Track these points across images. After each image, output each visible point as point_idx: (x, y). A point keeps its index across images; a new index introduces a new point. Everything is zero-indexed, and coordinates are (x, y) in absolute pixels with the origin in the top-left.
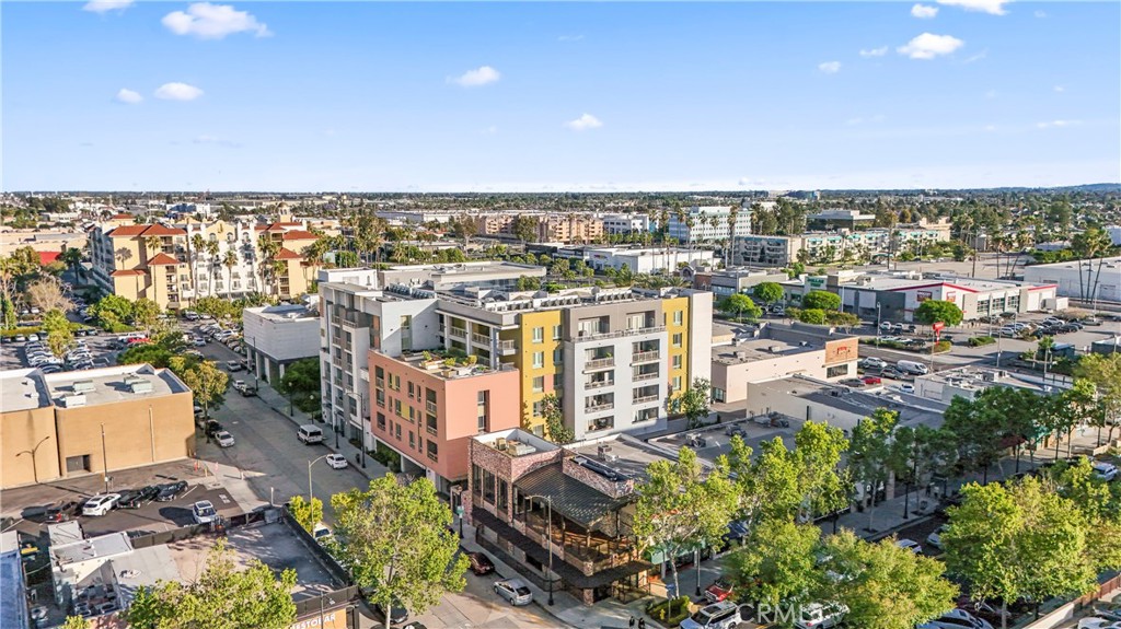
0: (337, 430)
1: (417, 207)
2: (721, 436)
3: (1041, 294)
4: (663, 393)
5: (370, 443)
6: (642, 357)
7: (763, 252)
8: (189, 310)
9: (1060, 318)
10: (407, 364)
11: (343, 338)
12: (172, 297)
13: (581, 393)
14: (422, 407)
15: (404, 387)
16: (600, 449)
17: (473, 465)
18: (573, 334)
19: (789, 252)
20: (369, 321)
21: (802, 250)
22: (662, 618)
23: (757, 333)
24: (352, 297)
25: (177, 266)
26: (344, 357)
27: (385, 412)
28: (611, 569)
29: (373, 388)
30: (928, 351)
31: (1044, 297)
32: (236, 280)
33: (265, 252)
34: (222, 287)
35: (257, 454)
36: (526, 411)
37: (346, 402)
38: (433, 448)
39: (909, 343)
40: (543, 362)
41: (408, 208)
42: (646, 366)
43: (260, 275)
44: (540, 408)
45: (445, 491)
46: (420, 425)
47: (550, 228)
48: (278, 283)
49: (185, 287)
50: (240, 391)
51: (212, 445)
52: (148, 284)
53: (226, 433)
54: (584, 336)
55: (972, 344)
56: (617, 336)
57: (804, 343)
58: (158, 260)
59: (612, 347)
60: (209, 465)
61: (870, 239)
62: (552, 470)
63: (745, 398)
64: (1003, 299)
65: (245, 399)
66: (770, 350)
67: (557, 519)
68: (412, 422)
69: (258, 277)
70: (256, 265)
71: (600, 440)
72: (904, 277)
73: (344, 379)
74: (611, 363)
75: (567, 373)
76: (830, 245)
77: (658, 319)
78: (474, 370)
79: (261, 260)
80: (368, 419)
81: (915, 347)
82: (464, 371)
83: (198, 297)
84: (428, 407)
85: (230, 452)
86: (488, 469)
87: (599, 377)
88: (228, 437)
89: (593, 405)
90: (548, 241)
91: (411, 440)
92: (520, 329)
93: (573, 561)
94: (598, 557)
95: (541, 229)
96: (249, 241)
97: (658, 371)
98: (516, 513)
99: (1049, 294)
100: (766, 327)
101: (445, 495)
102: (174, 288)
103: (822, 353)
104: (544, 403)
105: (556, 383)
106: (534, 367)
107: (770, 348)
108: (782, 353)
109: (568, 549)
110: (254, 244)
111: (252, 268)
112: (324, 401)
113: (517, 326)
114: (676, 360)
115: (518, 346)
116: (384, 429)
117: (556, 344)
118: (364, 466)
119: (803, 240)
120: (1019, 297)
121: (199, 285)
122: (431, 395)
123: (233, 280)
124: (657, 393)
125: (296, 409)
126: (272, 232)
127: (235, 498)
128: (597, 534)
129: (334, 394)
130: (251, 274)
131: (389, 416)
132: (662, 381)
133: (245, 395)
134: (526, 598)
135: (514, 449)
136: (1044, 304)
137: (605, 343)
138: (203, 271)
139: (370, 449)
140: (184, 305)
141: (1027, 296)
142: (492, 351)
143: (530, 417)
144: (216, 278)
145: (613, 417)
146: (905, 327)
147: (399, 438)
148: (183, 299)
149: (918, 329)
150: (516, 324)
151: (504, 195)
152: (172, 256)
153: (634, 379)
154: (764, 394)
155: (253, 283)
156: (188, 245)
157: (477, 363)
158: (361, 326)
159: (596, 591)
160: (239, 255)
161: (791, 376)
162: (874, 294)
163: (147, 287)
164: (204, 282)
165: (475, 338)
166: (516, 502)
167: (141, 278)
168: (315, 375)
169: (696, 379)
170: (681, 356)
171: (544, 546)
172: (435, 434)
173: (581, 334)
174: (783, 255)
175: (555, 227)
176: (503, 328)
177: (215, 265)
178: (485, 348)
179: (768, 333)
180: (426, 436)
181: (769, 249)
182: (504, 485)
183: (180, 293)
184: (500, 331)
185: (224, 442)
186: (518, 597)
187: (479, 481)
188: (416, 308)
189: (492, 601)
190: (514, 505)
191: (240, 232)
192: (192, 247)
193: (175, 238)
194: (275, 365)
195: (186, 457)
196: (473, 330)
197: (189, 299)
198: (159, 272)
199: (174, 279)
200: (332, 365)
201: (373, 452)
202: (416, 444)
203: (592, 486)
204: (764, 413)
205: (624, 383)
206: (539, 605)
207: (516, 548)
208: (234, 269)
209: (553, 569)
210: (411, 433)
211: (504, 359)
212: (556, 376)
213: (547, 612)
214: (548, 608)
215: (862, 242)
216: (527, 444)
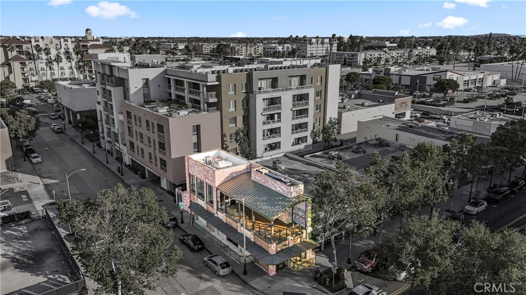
0: (109, 153)
1: (169, 42)
2: (349, 153)
3: (493, 77)
4: (310, 128)
5: (127, 159)
6: (298, 104)
7: (345, 60)
8: (35, 87)
9: (505, 89)
10: (148, 110)
11: (107, 94)
12: (25, 80)
13: (261, 127)
14: (155, 136)
15: (144, 124)
16: (274, 163)
17: (190, 174)
18: (255, 89)
19: (358, 60)
20: (122, 83)
21: (365, 59)
22: (327, 284)
23: (353, 96)
24: (111, 67)
25: (27, 63)
26: (109, 107)
27: (134, 140)
28: (289, 248)
29: (126, 125)
30: (443, 105)
31: (494, 79)
32: (62, 71)
33: (77, 55)
34: (54, 75)
35: (54, 168)
36: (225, 139)
37: (112, 135)
38: (163, 163)
39: (432, 101)
40: (235, 107)
41: (165, 42)
42: (300, 110)
43: (76, 68)
44: (234, 137)
45: (172, 191)
46: (155, 149)
47: (236, 49)
48: (87, 73)
49: (33, 75)
50: (53, 130)
51: (27, 163)
52: (10, 72)
53: (37, 155)
54: (262, 91)
55: (465, 101)
56: (283, 90)
57: (381, 101)
58: (15, 59)
59: (280, 98)
60: (20, 175)
61: (398, 54)
62: (245, 177)
63: (356, 130)
64: (476, 80)
65: (57, 135)
66: (363, 105)
67: (249, 212)
68: (150, 146)
69: (75, 70)
70: (73, 63)
71: (274, 157)
72: (422, 70)
73: (110, 121)
74: (279, 108)
75: (251, 115)
76: (379, 56)
77: (308, 80)
78: (190, 112)
79: (76, 60)
80: (125, 145)
81: (435, 103)
82: (183, 113)
83: (40, 80)
84: (159, 136)
85: (38, 166)
86: (199, 176)
87: (271, 117)
88: (37, 157)
89: (267, 135)
90: (235, 55)
91: (150, 158)
92: (219, 86)
93: (261, 243)
94: (280, 240)
95: (232, 50)
96: (68, 49)
97: (307, 114)
98: (220, 207)
99: (497, 77)
100: (358, 93)
101: (173, 193)
102: (26, 75)
103: (393, 106)
104: (237, 134)
105: (244, 121)
106: (230, 110)
107: (363, 104)
108: (369, 106)
109: (258, 234)
110: (71, 50)
111: (71, 64)
112: (101, 135)
113: (217, 83)
114: (318, 107)
115: (219, 96)
116: (134, 151)
117: (244, 95)
118: (122, 175)
119: (366, 54)
120: (483, 78)
121: (41, 74)
122: (161, 128)
123: (60, 71)
124: (307, 127)
125: (85, 140)
126: (81, 44)
127: (32, 197)
128: (278, 222)
129: (106, 130)
130: (71, 68)
131: (137, 143)
132: (310, 120)
133: (57, 132)
134: (226, 271)
135: (217, 163)
136: (494, 82)
137: (275, 95)
138: (43, 65)
139: (128, 164)
140: (32, 85)
141: (486, 78)
142: (202, 100)
143: (228, 143)
144: (50, 70)
145: (280, 142)
146: (428, 94)
147: (143, 157)
148: (32, 81)
149: (435, 95)
150: (217, 81)
151: (213, 38)
152: (24, 57)
153: (293, 119)
154: (368, 128)
155: (72, 73)
156: (32, 50)
157: (192, 108)
158: (117, 86)
159: (278, 266)
160: (63, 56)
161: (382, 117)
162: (410, 77)
163: (10, 74)
164: (43, 72)
165: (190, 92)
166: (219, 200)
167: (6, 69)
168: (95, 118)
169: (331, 119)
170: (320, 105)
171: (239, 231)
172: (164, 154)
173: (260, 89)
174: (355, 62)
175: (238, 50)
176: (208, 84)
177: (49, 62)
178: (197, 98)
179: (359, 96)
180: (159, 155)
181: (348, 59)
182: (210, 188)
183: (29, 77)
184: (207, 86)
185: (34, 161)
186: (221, 271)
187: (193, 185)
188: (152, 74)
189: (202, 272)
190: (217, 201)
191: (63, 44)
192: (35, 52)
193: (24, 46)
194: (75, 114)
195: (6, 171)
196: (189, 87)
197: (35, 82)
198: (16, 65)
199: (25, 70)
200: (103, 112)
201: (129, 165)
202: (153, 161)
203: (273, 189)
204: (373, 138)
205: (287, 121)
206: (237, 275)
207: (219, 232)
208: (61, 65)
209: (246, 249)
210: (150, 154)
211: (210, 105)
212: (244, 117)
213: (242, 280)
214: (243, 277)
215: (394, 55)
216: (226, 160)
